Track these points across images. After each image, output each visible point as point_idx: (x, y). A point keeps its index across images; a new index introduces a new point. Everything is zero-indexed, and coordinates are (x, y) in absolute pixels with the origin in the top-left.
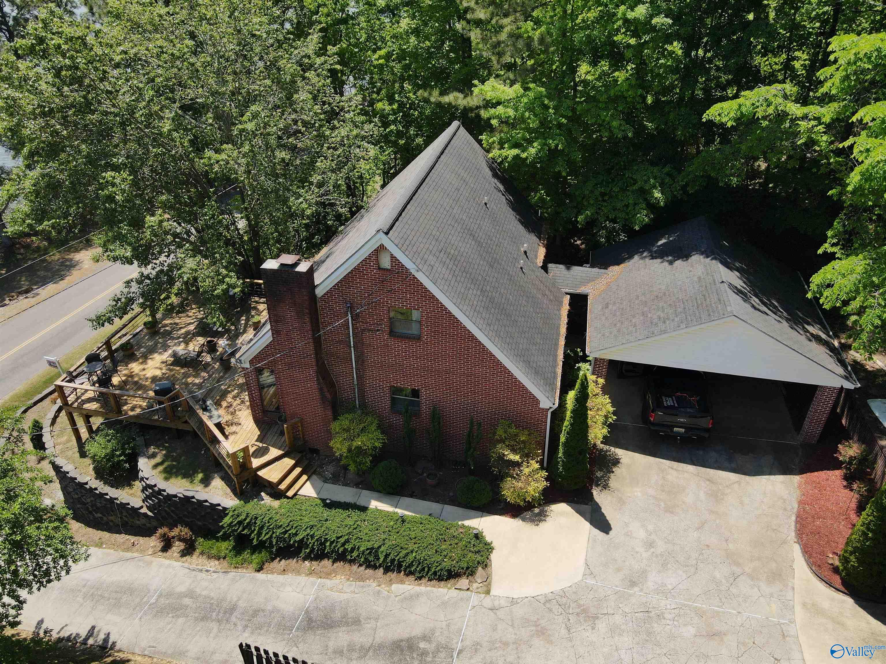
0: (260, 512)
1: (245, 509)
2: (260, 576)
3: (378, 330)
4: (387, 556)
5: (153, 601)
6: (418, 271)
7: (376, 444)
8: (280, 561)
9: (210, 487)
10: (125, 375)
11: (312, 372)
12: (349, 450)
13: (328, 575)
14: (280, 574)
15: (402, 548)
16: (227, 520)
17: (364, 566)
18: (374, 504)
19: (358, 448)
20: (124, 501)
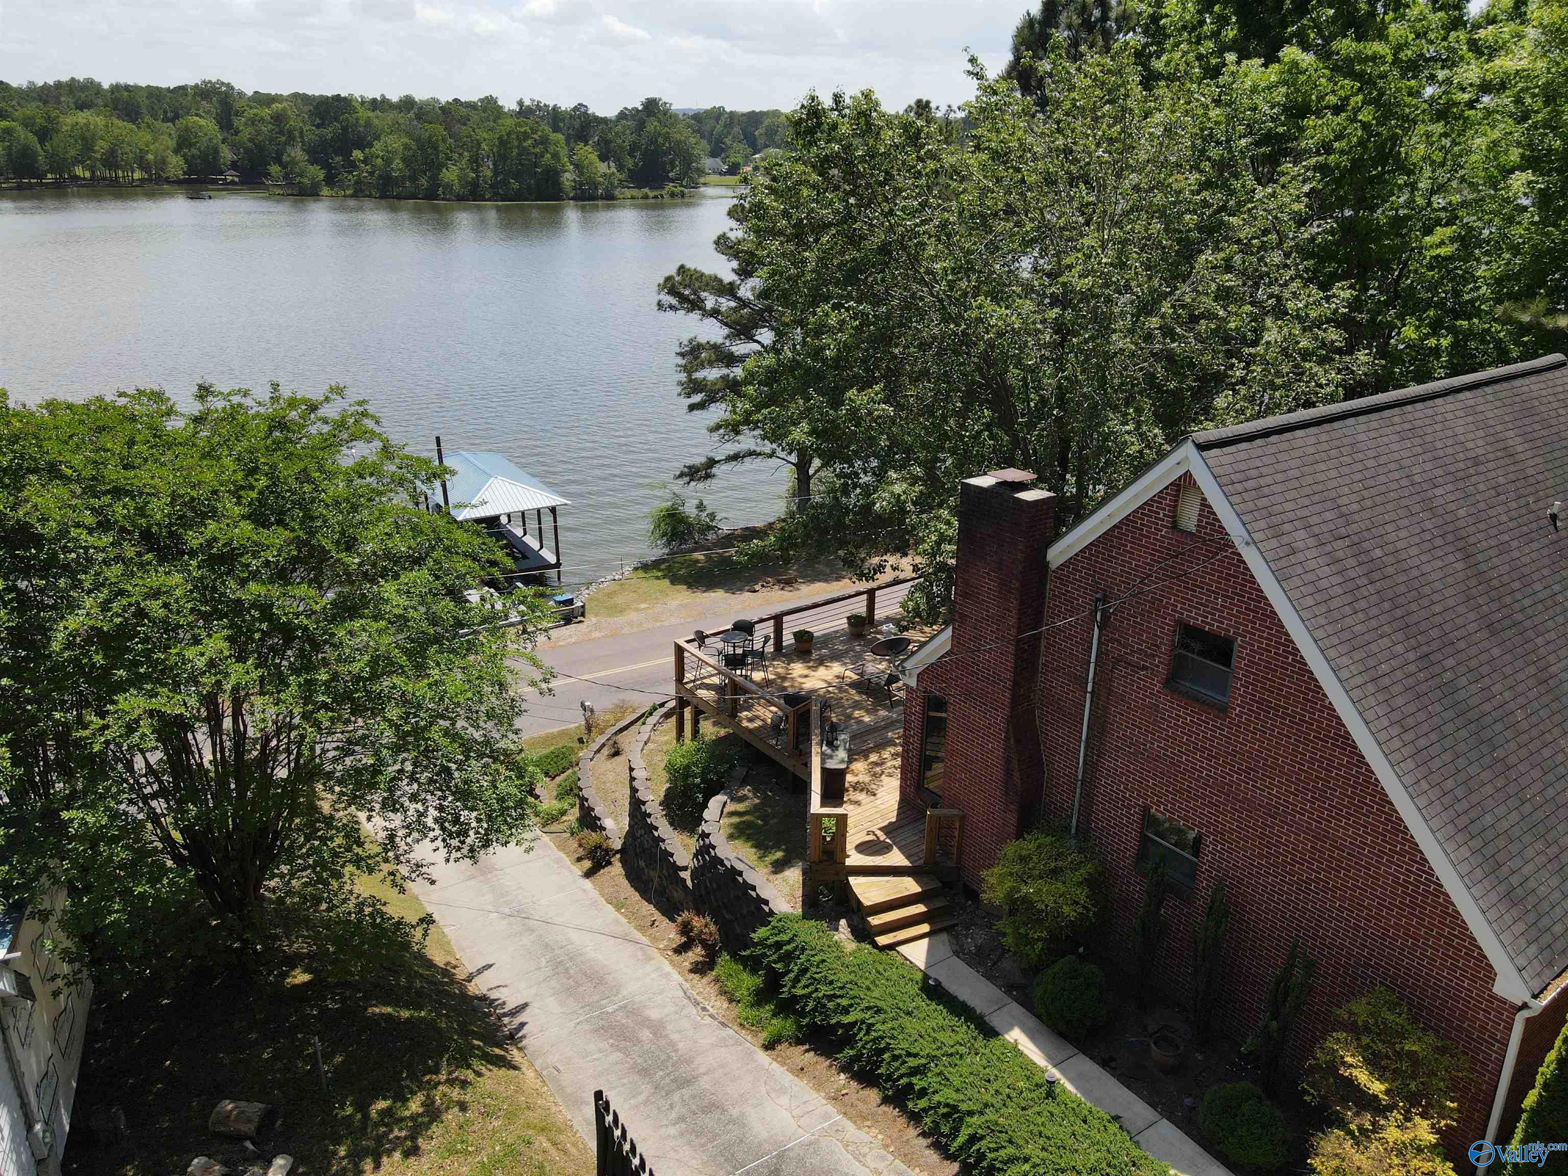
0: (813, 944)
1: (796, 926)
2: (763, 1057)
3: (1144, 668)
4: (974, 1139)
5: (610, 1010)
6: (1247, 544)
7: (1066, 909)
8: (807, 1051)
9: (778, 876)
10: (777, 674)
11: (1000, 719)
12: (1009, 896)
13: (859, 1118)
14: (791, 1071)
15: (1010, 1142)
16: (761, 933)
17: (929, 1141)
18: (1016, 1036)
19: (1025, 899)
20: (669, 849)
